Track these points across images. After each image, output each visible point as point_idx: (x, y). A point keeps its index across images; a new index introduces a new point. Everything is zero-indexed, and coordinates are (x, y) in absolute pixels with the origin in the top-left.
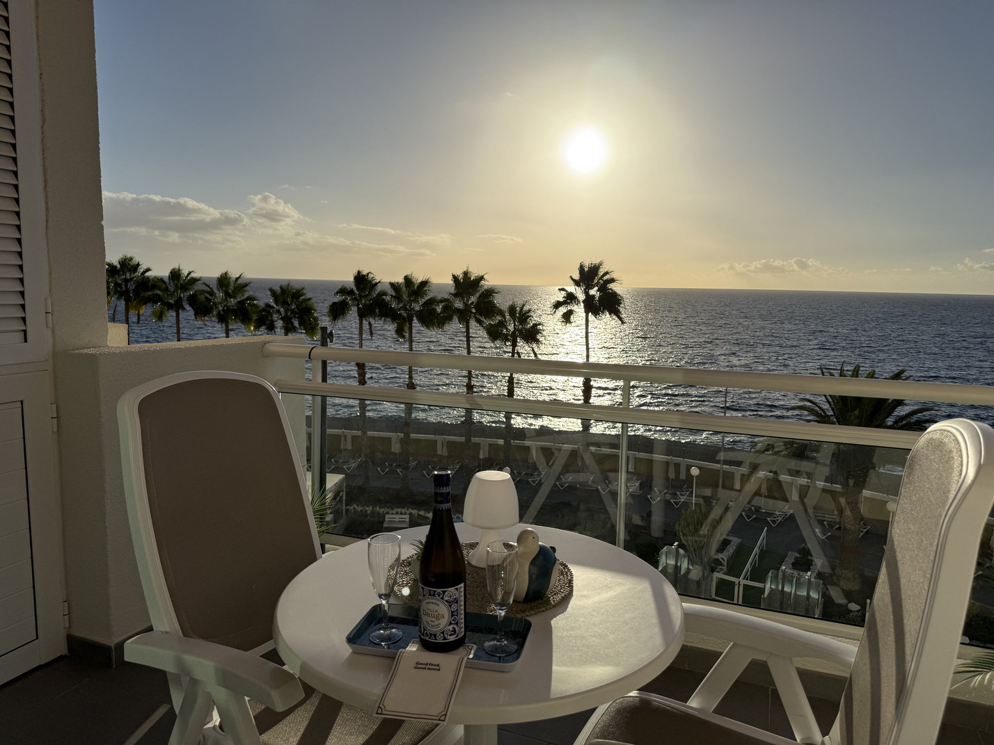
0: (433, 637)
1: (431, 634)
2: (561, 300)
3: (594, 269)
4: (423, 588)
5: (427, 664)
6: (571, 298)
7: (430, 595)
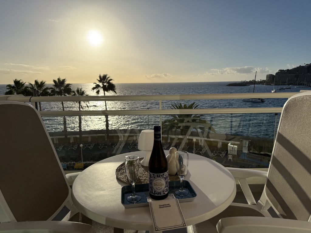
0: (159, 194)
1: (158, 193)
2: (95, 87)
3: (105, 77)
4: (154, 175)
5: (164, 205)
6: (98, 86)
7: (158, 176)
